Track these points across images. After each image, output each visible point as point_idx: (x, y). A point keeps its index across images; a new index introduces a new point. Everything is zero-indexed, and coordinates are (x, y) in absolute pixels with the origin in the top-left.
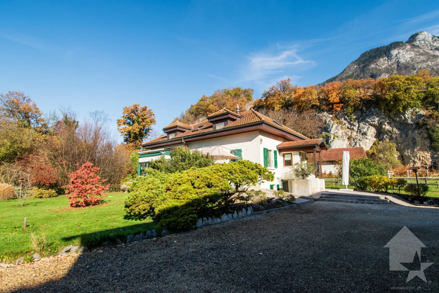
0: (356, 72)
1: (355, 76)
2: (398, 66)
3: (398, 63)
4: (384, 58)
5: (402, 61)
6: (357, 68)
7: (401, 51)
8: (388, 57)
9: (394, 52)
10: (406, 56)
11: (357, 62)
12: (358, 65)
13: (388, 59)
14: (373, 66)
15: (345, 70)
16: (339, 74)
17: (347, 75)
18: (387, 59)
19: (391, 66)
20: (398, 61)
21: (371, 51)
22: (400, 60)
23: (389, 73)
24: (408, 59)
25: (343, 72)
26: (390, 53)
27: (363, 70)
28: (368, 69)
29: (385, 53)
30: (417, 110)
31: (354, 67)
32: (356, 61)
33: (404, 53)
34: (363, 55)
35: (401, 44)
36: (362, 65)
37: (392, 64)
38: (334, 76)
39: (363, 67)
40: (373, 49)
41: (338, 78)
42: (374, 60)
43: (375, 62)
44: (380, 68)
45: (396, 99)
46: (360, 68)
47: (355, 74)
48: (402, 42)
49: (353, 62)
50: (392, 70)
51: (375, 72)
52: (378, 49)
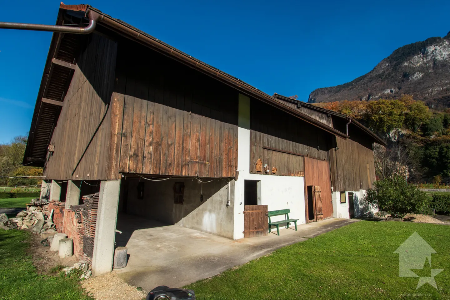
0: (387, 71)
1: (386, 75)
2: (434, 63)
3: (434, 61)
4: (419, 56)
5: (439, 58)
6: (388, 65)
7: (438, 47)
8: (423, 54)
9: (431, 49)
10: (444, 53)
11: (389, 60)
12: (390, 63)
13: (424, 56)
14: (406, 64)
15: (375, 68)
16: (369, 73)
17: (377, 74)
18: (422, 56)
19: (426, 64)
20: (434, 58)
21: (405, 47)
22: (437, 58)
23: (424, 72)
24: (446, 57)
25: (373, 70)
26: (425, 50)
27: (395, 69)
28: (400, 67)
29: (421, 51)
31: (385, 65)
32: (388, 58)
33: (441, 50)
34: (397, 52)
35: (438, 40)
36: (394, 63)
37: (428, 62)
38: (364, 74)
39: (395, 66)
40: (407, 45)
41: (368, 77)
42: (408, 57)
43: (409, 60)
44: (414, 66)
46: (392, 67)
47: (386, 73)
48: (439, 38)
49: (385, 60)
50: (428, 68)
51: (408, 71)
52: (412, 45)
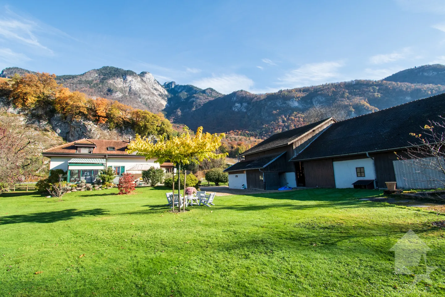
0: (95, 81)
1: (94, 84)
2: (130, 90)
3: (130, 88)
4: (121, 80)
5: (133, 87)
6: (97, 77)
7: (133, 79)
8: (124, 80)
9: (129, 78)
10: (136, 85)
11: (98, 72)
12: (99, 75)
13: (124, 82)
14: (111, 81)
15: (85, 73)
16: (79, 75)
17: (87, 80)
18: (123, 81)
19: (125, 88)
20: (130, 86)
21: (112, 68)
22: (132, 87)
23: (123, 93)
24: (137, 89)
25: (83, 74)
26: (126, 78)
27: (102, 81)
28: (106, 82)
29: (123, 76)
30: (155, 137)
31: (95, 75)
32: (98, 70)
33: (136, 82)
34: (105, 68)
35: (135, 74)
36: (102, 77)
37: (126, 87)
38: (73, 74)
39: (103, 79)
40: (114, 67)
41: (77, 78)
42: (113, 77)
43: (114, 79)
44: (117, 86)
45: (145, 127)
46: (100, 79)
47: (95, 82)
48: (136, 73)
49: (94, 70)
50: (125, 91)
51: (112, 88)
52: (117, 69)
